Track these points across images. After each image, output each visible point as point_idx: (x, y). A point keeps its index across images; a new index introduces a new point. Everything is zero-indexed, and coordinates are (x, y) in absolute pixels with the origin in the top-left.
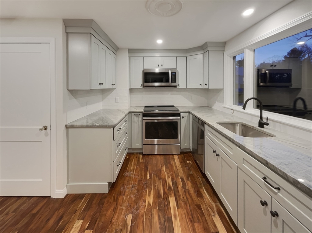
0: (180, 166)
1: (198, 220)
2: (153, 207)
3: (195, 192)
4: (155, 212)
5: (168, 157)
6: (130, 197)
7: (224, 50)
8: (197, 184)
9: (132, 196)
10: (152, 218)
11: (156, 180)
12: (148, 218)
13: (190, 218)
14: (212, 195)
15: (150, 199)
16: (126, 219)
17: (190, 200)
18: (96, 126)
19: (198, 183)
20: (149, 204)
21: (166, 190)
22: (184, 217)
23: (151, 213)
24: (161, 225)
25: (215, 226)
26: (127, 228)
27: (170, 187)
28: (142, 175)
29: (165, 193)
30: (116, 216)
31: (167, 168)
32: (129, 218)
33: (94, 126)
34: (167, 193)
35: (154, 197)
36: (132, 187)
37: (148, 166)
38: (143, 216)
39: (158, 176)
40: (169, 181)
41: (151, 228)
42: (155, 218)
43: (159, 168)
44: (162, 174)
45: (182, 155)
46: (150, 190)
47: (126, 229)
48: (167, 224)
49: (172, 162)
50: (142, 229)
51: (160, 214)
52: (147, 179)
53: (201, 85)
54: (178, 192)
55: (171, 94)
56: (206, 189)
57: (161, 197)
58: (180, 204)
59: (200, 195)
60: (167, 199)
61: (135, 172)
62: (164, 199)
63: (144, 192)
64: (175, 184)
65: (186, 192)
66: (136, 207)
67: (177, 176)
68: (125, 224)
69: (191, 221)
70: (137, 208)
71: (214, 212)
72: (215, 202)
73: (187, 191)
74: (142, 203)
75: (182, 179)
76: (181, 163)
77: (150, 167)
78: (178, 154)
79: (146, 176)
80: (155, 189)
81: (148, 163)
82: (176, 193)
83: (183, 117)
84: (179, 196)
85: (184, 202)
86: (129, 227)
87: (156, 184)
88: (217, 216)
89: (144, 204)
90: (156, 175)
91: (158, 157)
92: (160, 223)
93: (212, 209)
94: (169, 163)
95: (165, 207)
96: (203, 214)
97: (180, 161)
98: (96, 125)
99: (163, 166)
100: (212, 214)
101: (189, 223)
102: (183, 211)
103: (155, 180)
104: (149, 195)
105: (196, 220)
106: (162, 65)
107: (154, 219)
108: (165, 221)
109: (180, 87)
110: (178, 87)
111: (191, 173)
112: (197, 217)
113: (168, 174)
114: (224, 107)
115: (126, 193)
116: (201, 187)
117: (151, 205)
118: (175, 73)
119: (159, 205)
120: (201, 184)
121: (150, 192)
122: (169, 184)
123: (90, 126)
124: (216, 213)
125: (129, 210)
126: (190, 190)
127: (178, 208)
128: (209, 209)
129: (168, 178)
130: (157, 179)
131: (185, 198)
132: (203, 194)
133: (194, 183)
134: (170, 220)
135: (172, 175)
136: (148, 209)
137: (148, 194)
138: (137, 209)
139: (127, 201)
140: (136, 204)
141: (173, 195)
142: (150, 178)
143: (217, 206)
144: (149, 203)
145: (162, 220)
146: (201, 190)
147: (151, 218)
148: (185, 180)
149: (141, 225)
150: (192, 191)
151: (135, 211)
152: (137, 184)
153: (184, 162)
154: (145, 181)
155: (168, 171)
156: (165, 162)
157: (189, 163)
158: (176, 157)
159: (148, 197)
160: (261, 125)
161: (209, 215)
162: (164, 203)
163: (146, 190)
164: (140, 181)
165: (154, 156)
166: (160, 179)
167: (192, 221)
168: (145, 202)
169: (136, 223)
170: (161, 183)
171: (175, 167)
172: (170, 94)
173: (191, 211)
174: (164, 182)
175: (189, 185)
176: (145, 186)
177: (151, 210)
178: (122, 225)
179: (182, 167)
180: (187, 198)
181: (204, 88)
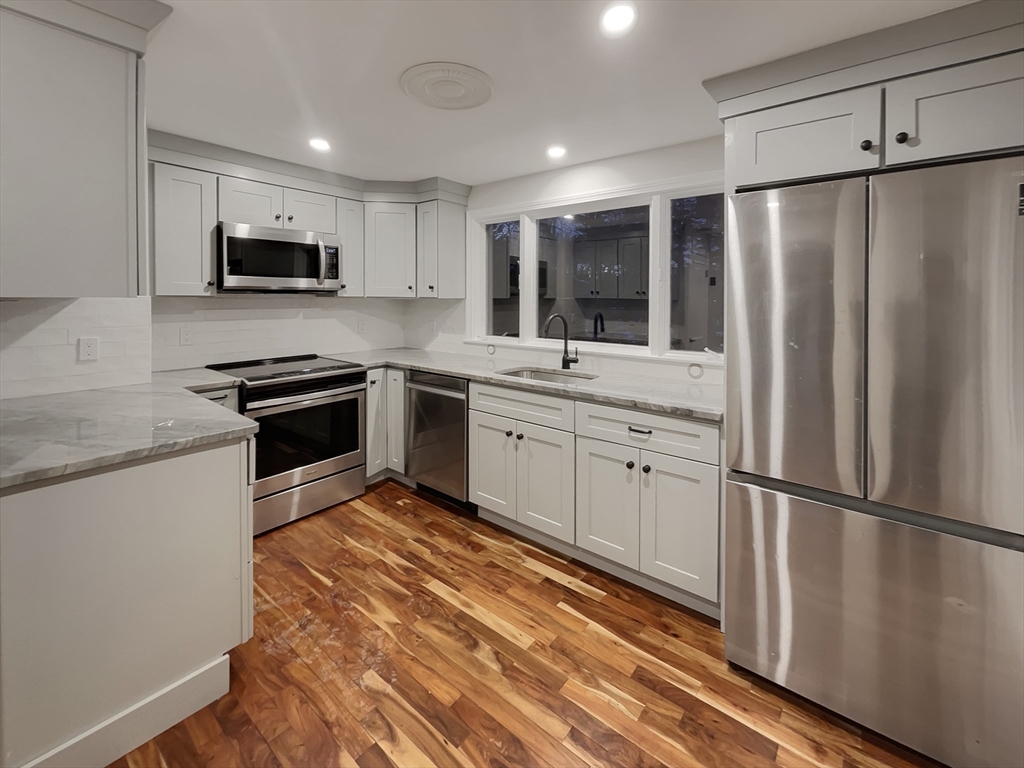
0: (389, 519)
1: (508, 583)
2: (407, 623)
3: (465, 548)
4: (420, 627)
5: (334, 513)
6: (324, 648)
7: (466, 206)
8: (455, 533)
9: (327, 642)
10: (426, 639)
11: (359, 575)
12: (418, 646)
13: (493, 590)
14: (497, 535)
15: (384, 616)
16: (367, 687)
17: (468, 566)
18: (177, 448)
19: (458, 531)
20: (393, 626)
21: (404, 579)
22: (482, 594)
23: (414, 636)
24: (455, 634)
25: (536, 573)
26: (387, 696)
27: (407, 570)
28: (302, 588)
29: (407, 585)
30: (329, 703)
31: (359, 537)
32: (372, 679)
33: (166, 450)
34: (411, 580)
35: (389, 608)
36: (303, 627)
37: (295, 558)
38: (400, 652)
39: (355, 564)
40: (392, 559)
41: (440, 654)
42: (431, 635)
43: (336, 548)
44: (358, 556)
45: (372, 494)
46: (364, 602)
47: (384, 700)
48: (463, 626)
49: (360, 520)
50: (423, 669)
51: (436, 622)
52: (327, 586)
53: (410, 288)
54: (434, 567)
55: (304, 318)
56: (479, 532)
57: (407, 596)
58: (456, 582)
59: (478, 548)
60: (421, 592)
61: (269, 594)
62: (416, 595)
63: (352, 613)
64: (412, 557)
65: (448, 557)
66: (363, 653)
67: (401, 541)
68: (374, 695)
69: (499, 592)
70: (368, 650)
71: (520, 557)
72: (511, 543)
73: (449, 555)
74: (373, 636)
75: (418, 540)
76: (384, 511)
77: (305, 559)
78: (359, 497)
79: (317, 583)
80: (374, 593)
81: (288, 553)
82: (431, 570)
83: (373, 382)
84: (442, 571)
85: (460, 574)
86: (389, 689)
87: (364, 582)
88: (529, 559)
89: (378, 633)
90: (348, 566)
91: (304, 525)
92: (449, 633)
93: (514, 555)
94: (354, 524)
95: (432, 606)
96: (507, 572)
97: (379, 509)
98: (175, 444)
99: (345, 539)
100: (520, 561)
101: (499, 597)
102: (473, 588)
103: (354, 578)
104: (372, 610)
105: (506, 585)
106: (290, 219)
107: (430, 638)
108: (456, 625)
109: (346, 293)
110: (340, 293)
111: (428, 520)
112: (502, 580)
113: (374, 547)
114: (465, 343)
115: (301, 650)
116: (469, 535)
117: (398, 624)
118: (337, 249)
119: (417, 609)
120: (463, 530)
121: (368, 605)
122: (398, 565)
123: (146, 453)
124: (524, 556)
125: (350, 670)
126: (452, 549)
127: (459, 590)
128: (509, 558)
129: (384, 556)
130: (358, 573)
131: (456, 567)
132: (483, 543)
133: (451, 535)
134: (462, 616)
135: (386, 545)
136: (398, 635)
137: (369, 610)
138: (373, 652)
139: (325, 659)
140: (356, 649)
141: (428, 577)
142: (336, 579)
143: (517, 546)
144: (388, 623)
145: (451, 627)
146: (472, 538)
147: (424, 641)
148: (425, 537)
149: (414, 665)
150: (458, 549)
151: (371, 660)
152: (309, 612)
153: (390, 506)
154: (326, 593)
155: (371, 542)
156: (340, 529)
157: (405, 503)
158: (358, 504)
159: (376, 616)
160: (566, 363)
161: (517, 565)
162: (425, 601)
163: (355, 608)
164: (311, 602)
165: (288, 528)
166: (365, 567)
167: (499, 590)
168: (378, 628)
169: (397, 673)
170: (379, 573)
171: (376, 527)
172: (301, 315)
173: (484, 579)
174: (382, 568)
175: (444, 544)
176: (341, 603)
177: (409, 630)
178: (366, 704)
179: (395, 517)
180: (460, 566)
181: (419, 296)
